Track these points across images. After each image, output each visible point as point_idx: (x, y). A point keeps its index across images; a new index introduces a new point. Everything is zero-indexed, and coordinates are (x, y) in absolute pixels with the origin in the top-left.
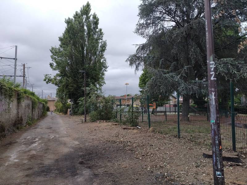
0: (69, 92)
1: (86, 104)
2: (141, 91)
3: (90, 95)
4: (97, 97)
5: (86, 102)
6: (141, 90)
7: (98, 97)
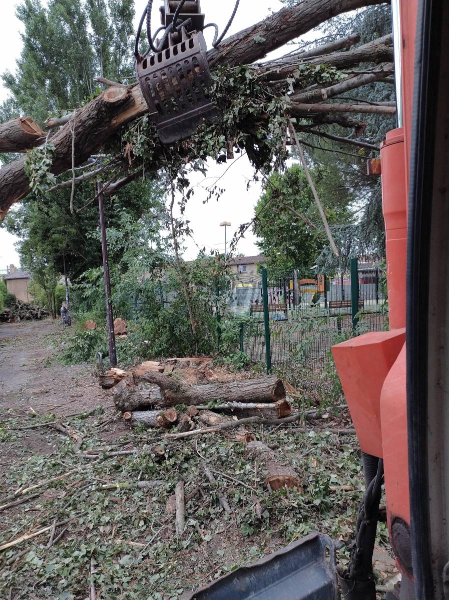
0: (56, 251)
1: (110, 294)
2: (260, 245)
3: (124, 259)
4: (153, 266)
5: (111, 286)
6: (261, 239)
7: (157, 263)
